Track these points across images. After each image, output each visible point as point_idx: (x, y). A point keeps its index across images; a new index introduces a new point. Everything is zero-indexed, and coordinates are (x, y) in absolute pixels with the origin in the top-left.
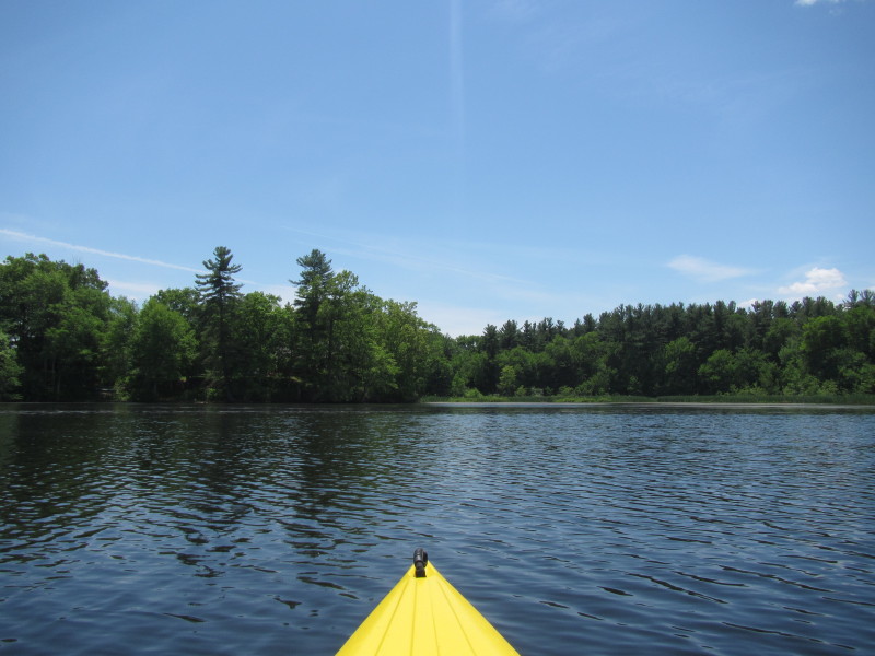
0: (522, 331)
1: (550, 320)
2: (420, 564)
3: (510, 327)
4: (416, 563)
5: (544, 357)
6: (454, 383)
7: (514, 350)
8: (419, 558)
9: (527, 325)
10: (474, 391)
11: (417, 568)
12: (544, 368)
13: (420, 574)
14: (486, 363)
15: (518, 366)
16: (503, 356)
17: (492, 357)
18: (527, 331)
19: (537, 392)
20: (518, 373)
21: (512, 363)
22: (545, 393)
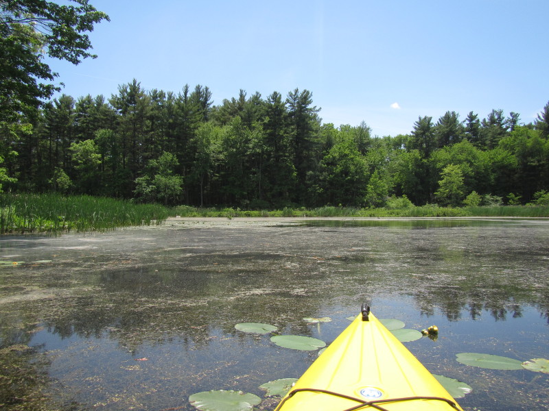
0: (465, 125)
1: (500, 114)
2: (365, 313)
3: (450, 120)
4: (363, 312)
5: (500, 154)
6: (370, 187)
7: (457, 146)
8: (364, 309)
9: (472, 117)
10: (403, 200)
11: (364, 315)
12: (503, 169)
13: (365, 319)
14: (419, 165)
15: (465, 165)
16: (441, 154)
17: (427, 156)
18: (471, 125)
19: (495, 203)
20: (465, 175)
21: (455, 161)
22: (506, 202)
